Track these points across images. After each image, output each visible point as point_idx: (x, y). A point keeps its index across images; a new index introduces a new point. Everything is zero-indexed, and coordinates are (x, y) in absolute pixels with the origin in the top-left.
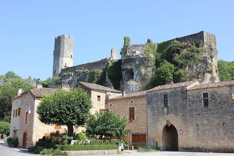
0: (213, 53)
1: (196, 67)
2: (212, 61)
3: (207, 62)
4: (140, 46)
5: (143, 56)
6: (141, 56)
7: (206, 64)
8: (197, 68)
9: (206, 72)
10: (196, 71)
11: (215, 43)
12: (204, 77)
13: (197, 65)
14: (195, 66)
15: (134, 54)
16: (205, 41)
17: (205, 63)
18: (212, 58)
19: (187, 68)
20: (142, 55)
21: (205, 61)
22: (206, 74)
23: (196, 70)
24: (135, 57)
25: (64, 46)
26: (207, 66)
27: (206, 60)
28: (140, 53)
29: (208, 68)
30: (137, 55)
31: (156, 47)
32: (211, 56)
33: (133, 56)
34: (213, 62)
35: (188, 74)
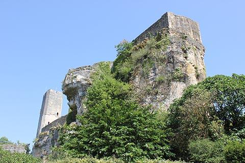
0: (187, 43)
1: (153, 74)
2: (186, 58)
3: (174, 60)
4: (85, 69)
5: (87, 82)
6: (84, 82)
7: (173, 63)
8: (156, 75)
9: (174, 79)
10: (154, 82)
11: (196, 33)
12: (169, 89)
13: (154, 69)
14: (152, 71)
15: (73, 81)
16: (170, 26)
17: (170, 62)
18: (185, 52)
19: (137, 79)
20: (86, 80)
21: (170, 60)
22: (174, 83)
23: (153, 79)
24: (76, 85)
25: (48, 102)
26: (174, 68)
27: (173, 57)
28: (84, 77)
29: (177, 70)
30: (79, 82)
31: (111, 67)
32: (183, 50)
33: (72, 83)
34: (188, 59)
35: (138, 90)
